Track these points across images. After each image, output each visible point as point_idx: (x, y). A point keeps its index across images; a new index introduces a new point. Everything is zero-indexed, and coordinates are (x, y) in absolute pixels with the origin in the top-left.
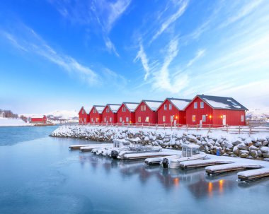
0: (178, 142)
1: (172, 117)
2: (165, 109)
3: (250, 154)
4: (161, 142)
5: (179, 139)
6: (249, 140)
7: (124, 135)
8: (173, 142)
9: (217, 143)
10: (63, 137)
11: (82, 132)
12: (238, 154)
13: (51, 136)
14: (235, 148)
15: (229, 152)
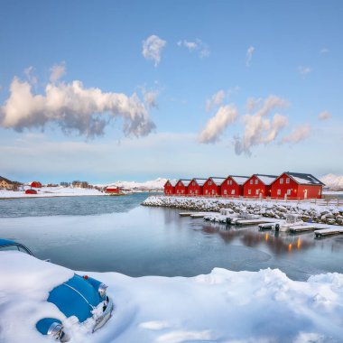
0: (268, 212)
1: (257, 191)
2: (251, 183)
3: (336, 222)
4: (251, 211)
5: (269, 209)
6: (336, 211)
7: (214, 205)
8: (263, 211)
9: (306, 212)
10: (154, 206)
11: (172, 202)
12: (325, 222)
13: (142, 205)
14: (323, 217)
15: (316, 220)
